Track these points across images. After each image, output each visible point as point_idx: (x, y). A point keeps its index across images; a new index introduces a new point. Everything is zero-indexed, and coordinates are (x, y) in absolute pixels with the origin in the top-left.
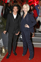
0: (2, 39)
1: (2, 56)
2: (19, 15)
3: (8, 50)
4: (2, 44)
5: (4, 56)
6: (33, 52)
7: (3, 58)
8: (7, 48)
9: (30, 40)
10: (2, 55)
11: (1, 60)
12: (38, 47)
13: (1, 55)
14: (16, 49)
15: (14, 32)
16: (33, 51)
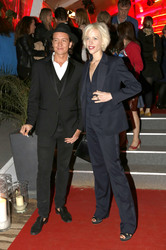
0: (11, 161)
1: (14, 226)
2: (76, 63)
3: (35, 201)
4: (14, 178)
5: (21, 226)
6: (133, 209)
7: (17, 232)
8: (33, 193)
9: (119, 163)
10: (15, 222)
11: (12, 240)
12: (155, 188)
13: (11, 222)
14: (66, 197)
15: (59, 130)
16: (132, 204)
